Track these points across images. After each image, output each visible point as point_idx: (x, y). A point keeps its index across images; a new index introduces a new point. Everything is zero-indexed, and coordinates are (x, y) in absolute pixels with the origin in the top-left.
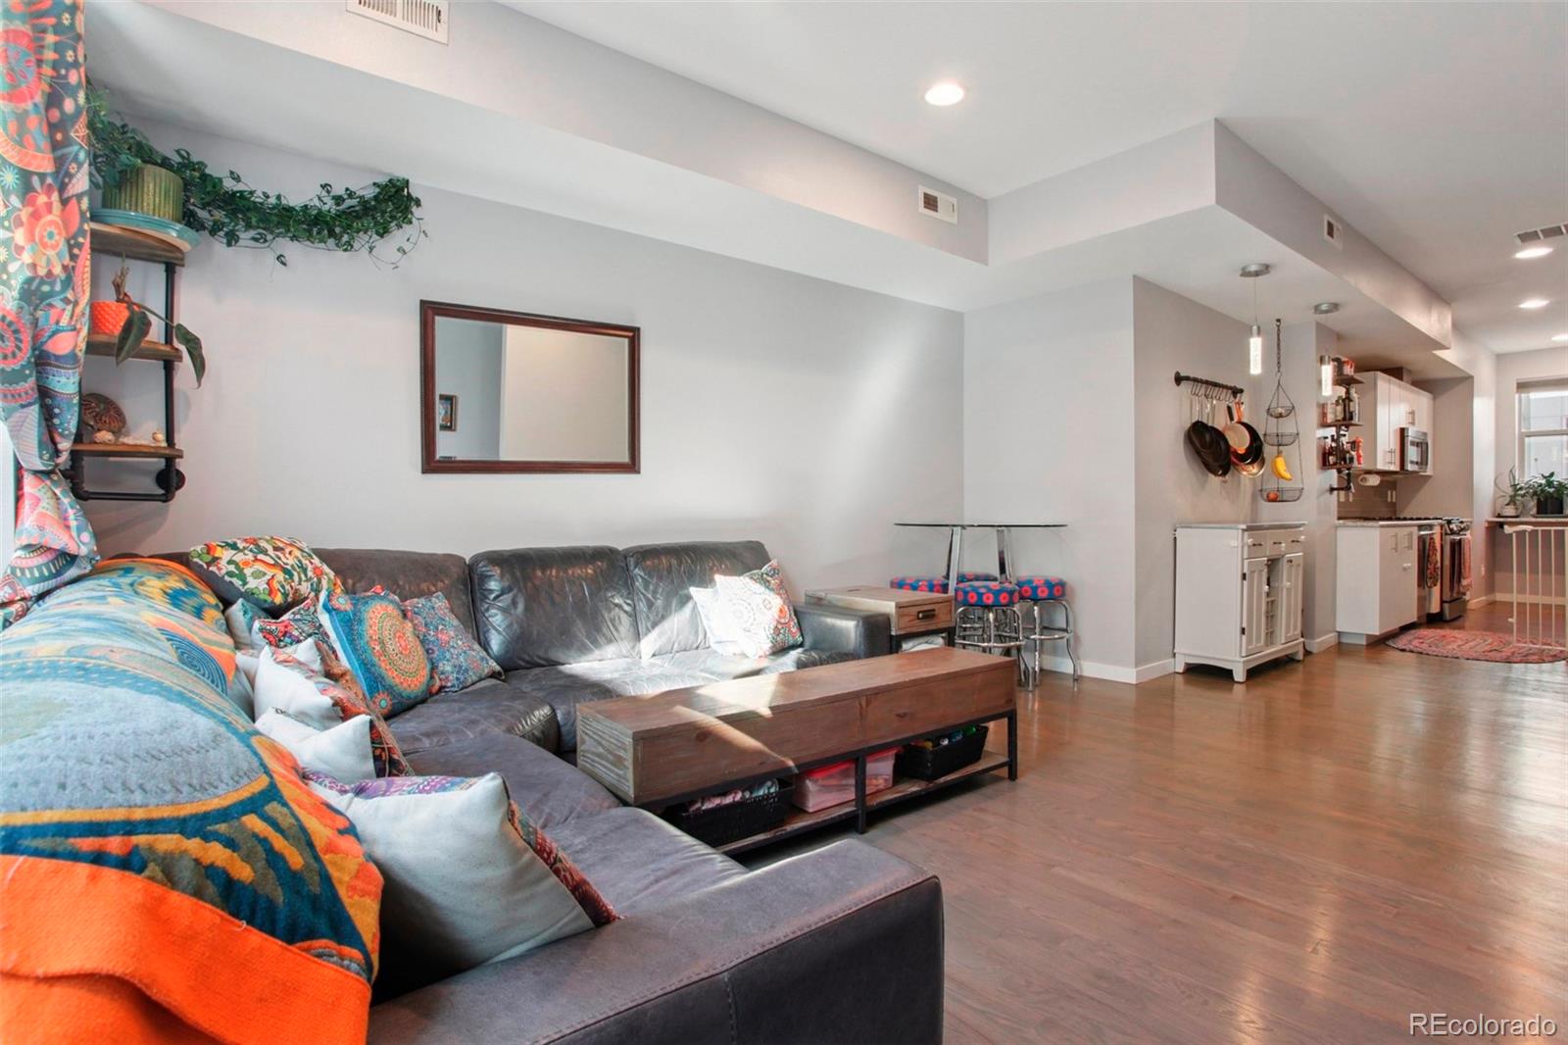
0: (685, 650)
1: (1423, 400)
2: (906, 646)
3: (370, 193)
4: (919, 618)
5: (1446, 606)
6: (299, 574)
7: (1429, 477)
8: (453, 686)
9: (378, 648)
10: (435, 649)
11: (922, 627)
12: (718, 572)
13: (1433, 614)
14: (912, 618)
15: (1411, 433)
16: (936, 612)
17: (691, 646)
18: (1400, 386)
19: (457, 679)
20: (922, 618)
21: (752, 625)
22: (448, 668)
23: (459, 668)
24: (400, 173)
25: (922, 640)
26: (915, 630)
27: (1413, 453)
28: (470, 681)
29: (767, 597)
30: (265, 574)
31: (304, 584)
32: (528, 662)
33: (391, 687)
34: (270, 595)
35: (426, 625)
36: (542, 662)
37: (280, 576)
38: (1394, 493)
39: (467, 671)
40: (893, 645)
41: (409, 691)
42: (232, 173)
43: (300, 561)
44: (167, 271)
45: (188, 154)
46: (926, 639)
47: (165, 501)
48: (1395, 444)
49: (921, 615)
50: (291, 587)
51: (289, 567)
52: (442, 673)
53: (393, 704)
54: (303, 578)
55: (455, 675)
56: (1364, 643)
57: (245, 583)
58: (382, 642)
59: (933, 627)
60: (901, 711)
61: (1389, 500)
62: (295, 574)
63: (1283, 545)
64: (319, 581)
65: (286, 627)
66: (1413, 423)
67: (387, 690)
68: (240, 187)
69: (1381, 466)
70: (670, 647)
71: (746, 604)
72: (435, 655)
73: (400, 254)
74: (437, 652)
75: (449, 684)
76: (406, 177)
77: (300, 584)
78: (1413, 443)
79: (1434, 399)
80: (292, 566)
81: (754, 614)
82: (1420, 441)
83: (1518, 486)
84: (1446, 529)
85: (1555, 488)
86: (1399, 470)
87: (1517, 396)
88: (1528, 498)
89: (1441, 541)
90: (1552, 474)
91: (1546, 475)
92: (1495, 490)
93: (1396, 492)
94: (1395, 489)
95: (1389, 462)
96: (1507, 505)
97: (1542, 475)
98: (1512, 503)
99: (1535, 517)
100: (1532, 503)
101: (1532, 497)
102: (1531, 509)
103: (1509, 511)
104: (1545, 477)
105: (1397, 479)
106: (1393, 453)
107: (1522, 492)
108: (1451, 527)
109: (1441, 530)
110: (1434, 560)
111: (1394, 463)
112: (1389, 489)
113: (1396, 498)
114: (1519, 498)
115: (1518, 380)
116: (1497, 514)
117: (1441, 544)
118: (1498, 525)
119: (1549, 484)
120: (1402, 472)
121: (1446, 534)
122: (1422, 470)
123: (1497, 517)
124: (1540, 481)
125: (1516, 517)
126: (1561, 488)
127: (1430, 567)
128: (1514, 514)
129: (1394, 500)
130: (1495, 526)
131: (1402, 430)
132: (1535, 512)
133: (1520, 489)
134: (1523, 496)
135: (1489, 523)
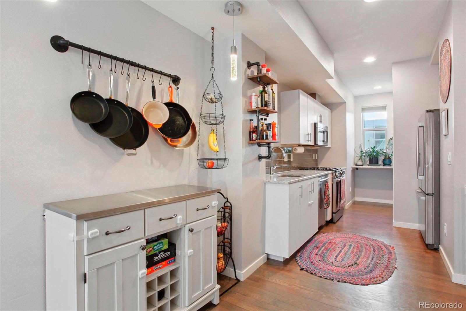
1: (326, 111)
5: (334, 215)
7: (329, 148)
13: (328, 221)
15: (321, 127)
18: (314, 101)
27: (320, 136)
38: (316, 155)
48: (311, 131)
56: (282, 261)
61: (314, 159)
63: (179, 217)
66: (321, 121)
69: (302, 142)
78: (320, 132)
79: (331, 112)
82: (325, 130)
83: (363, 152)
84: (334, 175)
85: (376, 153)
86: (314, 145)
87: (362, 114)
88: (366, 157)
89: (332, 182)
90: (374, 147)
91: (373, 147)
92: (355, 154)
93: (317, 154)
94: (317, 153)
95: (308, 140)
96: (359, 160)
97: (371, 147)
98: (361, 159)
99: (369, 166)
100: (368, 159)
101: (368, 157)
102: (367, 162)
103: (360, 163)
104: (372, 148)
105: (317, 148)
106: (310, 136)
107: (364, 155)
108: (336, 174)
109: (332, 176)
110: (328, 194)
111: (310, 141)
112: (314, 153)
113: (317, 157)
114: (363, 157)
115: (362, 107)
116: (355, 164)
117: (332, 183)
118: (356, 169)
119: (374, 151)
120: (315, 145)
121: (334, 178)
122: (325, 145)
123: (355, 165)
124: (371, 150)
125: (362, 165)
126: (378, 153)
127: (326, 198)
128: (361, 164)
129: (316, 159)
130: (355, 169)
131: (315, 124)
132: (369, 164)
133: (363, 153)
134: (365, 156)
135: (353, 168)
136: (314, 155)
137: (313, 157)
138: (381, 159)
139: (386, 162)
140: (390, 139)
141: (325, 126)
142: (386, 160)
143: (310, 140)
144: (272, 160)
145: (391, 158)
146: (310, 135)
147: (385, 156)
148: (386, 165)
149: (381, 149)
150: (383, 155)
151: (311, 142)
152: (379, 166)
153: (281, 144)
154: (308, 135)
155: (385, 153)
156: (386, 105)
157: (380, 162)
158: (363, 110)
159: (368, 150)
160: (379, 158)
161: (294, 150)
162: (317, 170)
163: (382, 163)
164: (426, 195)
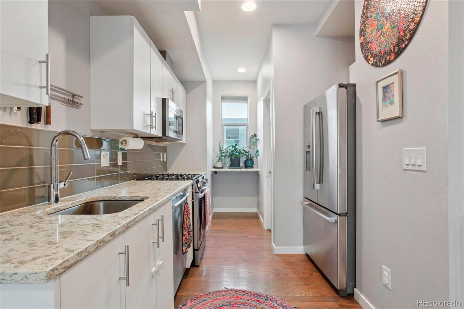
5: (196, 253)
7: (184, 144)
13: (187, 268)
15: (173, 108)
18: (162, 61)
66: (172, 99)
69: (138, 126)
82: (178, 115)
83: (223, 151)
84: (195, 188)
85: (238, 152)
86: (162, 136)
87: (221, 103)
88: (227, 157)
89: (193, 199)
90: (236, 145)
91: (234, 145)
92: (213, 153)
93: (166, 154)
94: (166, 152)
95: (150, 126)
96: (218, 161)
97: (232, 145)
98: (220, 160)
99: (230, 168)
100: (228, 160)
101: (229, 157)
102: (227, 163)
103: (219, 165)
104: (233, 147)
105: (167, 145)
106: (154, 118)
107: (224, 154)
108: (199, 185)
109: (193, 190)
110: (188, 224)
111: (155, 127)
112: (161, 152)
113: (166, 158)
114: (223, 158)
115: (221, 95)
116: (214, 166)
117: (193, 202)
118: (215, 173)
119: (236, 149)
120: (164, 138)
121: (196, 192)
122: (179, 138)
123: (214, 168)
124: (232, 149)
125: (222, 168)
126: (240, 153)
127: (185, 233)
128: (221, 166)
129: (165, 160)
130: (213, 173)
131: (164, 101)
132: (230, 166)
133: (223, 153)
134: (225, 156)
135: (212, 172)
136: (161, 154)
137: (160, 158)
138: (243, 159)
139: (248, 163)
140: (252, 136)
141: (179, 108)
142: (248, 161)
143: (154, 125)
144: (54, 166)
145: (253, 159)
146: (155, 116)
147: (248, 156)
148: (248, 167)
149: (243, 148)
150: (246, 155)
151: (155, 130)
152: (241, 168)
153: (91, 130)
154: (151, 115)
155: (247, 152)
156: (247, 96)
157: (242, 164)
158: (223, 98)
159: (229, 148)
160: (241, 159)
161: (122, 143)
162: (167, 179)
163: (244, 164)
164: (338, 216)
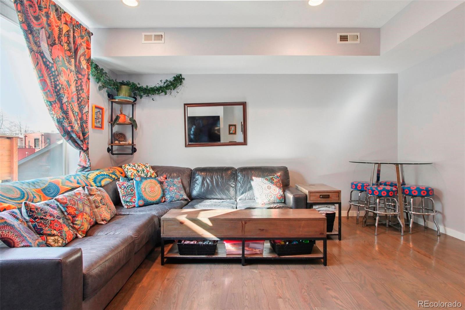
0: (250, 199)
2: (314, 207)
3: (172, 80)
4: (320, 198)
6: (141, 172)
8: (168, 201)
9: (143, 190)
10: (167, 191)
11: (323, 201)
12: (253, 176)
14: (317, 197)
16: (330, 196)
17: (253, 198)
19: (170, 199)
20: (322, 197)
21: (262, 194)
22: (168, 197)
23: (171, 197)
24: (179, 73)
25: (323, 206)
26: (318, 202)
28: (174, 200)
29: (269, 185)
30: (132, 171)
31: (143, 174)
32: (200, 198)
33: (145, 199)
34: (131, 176)
35: (168, 185)
36: (204, 198)
37: (135, 172)
39: (173, 198)
40: (309, 206)
41: (150, 201)
42: (138, 83)
43: (143, 169)
44: (132, 106)
45: (129, 81)
46: (326, 206)
47: (131, 155)
49: (321, 197)
50: (138, 175)
51: (139, 170)
52: (167, 198)
53: (144, 203)
54: (143, 172)
55: (169, 198)
57: (128, 173)
58: (145, 189)
59: (329, 202)
60: (262, 228)
62: (140, 172)
64: (148, 173)
65: (123, 183)
67: (143, 200)
68: (140, 86)
70: (245, 198)
71: (261, 187)
72: (166, 193)
73: (177, 93)
74: (167, 192)
75: (167, 201)
76: (180, 74)
77: (141, 174)
80: (140, 170)
81: (263, 190)
